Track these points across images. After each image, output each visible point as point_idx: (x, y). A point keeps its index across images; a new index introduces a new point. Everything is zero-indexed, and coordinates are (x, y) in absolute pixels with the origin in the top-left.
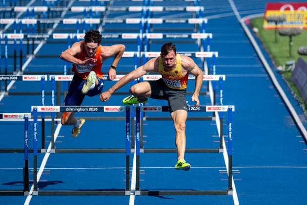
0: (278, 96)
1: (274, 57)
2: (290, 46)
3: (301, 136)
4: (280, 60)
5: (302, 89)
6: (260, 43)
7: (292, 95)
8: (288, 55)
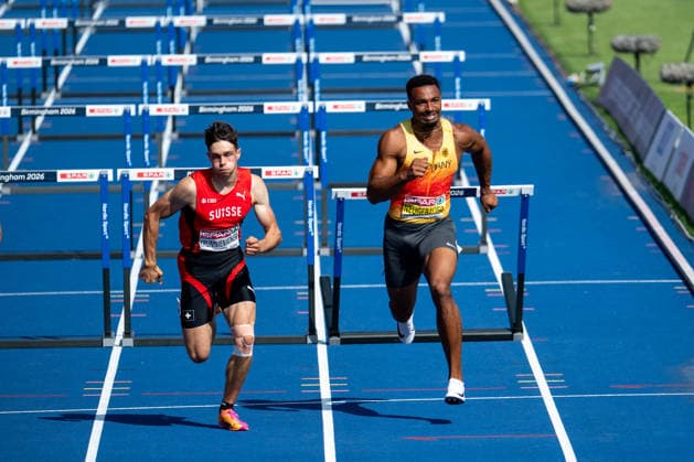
0: (577, 135)
1: (558, 56)
2: (590, 33)
3: (636, 218)
4: (573, 62)
5: (626, 121)
6: (525, 27)
7: (606, 132)
8: (587, 51)
